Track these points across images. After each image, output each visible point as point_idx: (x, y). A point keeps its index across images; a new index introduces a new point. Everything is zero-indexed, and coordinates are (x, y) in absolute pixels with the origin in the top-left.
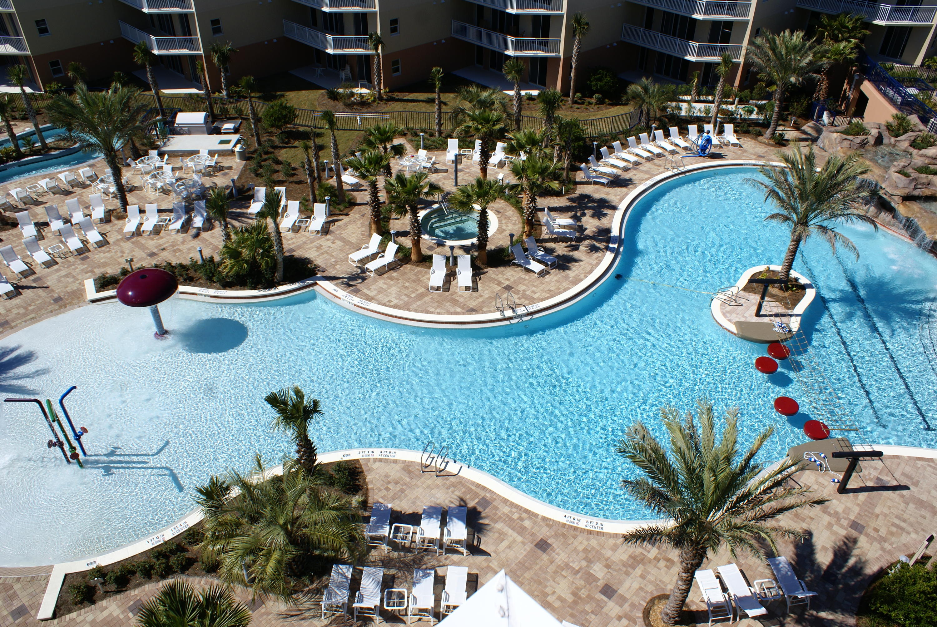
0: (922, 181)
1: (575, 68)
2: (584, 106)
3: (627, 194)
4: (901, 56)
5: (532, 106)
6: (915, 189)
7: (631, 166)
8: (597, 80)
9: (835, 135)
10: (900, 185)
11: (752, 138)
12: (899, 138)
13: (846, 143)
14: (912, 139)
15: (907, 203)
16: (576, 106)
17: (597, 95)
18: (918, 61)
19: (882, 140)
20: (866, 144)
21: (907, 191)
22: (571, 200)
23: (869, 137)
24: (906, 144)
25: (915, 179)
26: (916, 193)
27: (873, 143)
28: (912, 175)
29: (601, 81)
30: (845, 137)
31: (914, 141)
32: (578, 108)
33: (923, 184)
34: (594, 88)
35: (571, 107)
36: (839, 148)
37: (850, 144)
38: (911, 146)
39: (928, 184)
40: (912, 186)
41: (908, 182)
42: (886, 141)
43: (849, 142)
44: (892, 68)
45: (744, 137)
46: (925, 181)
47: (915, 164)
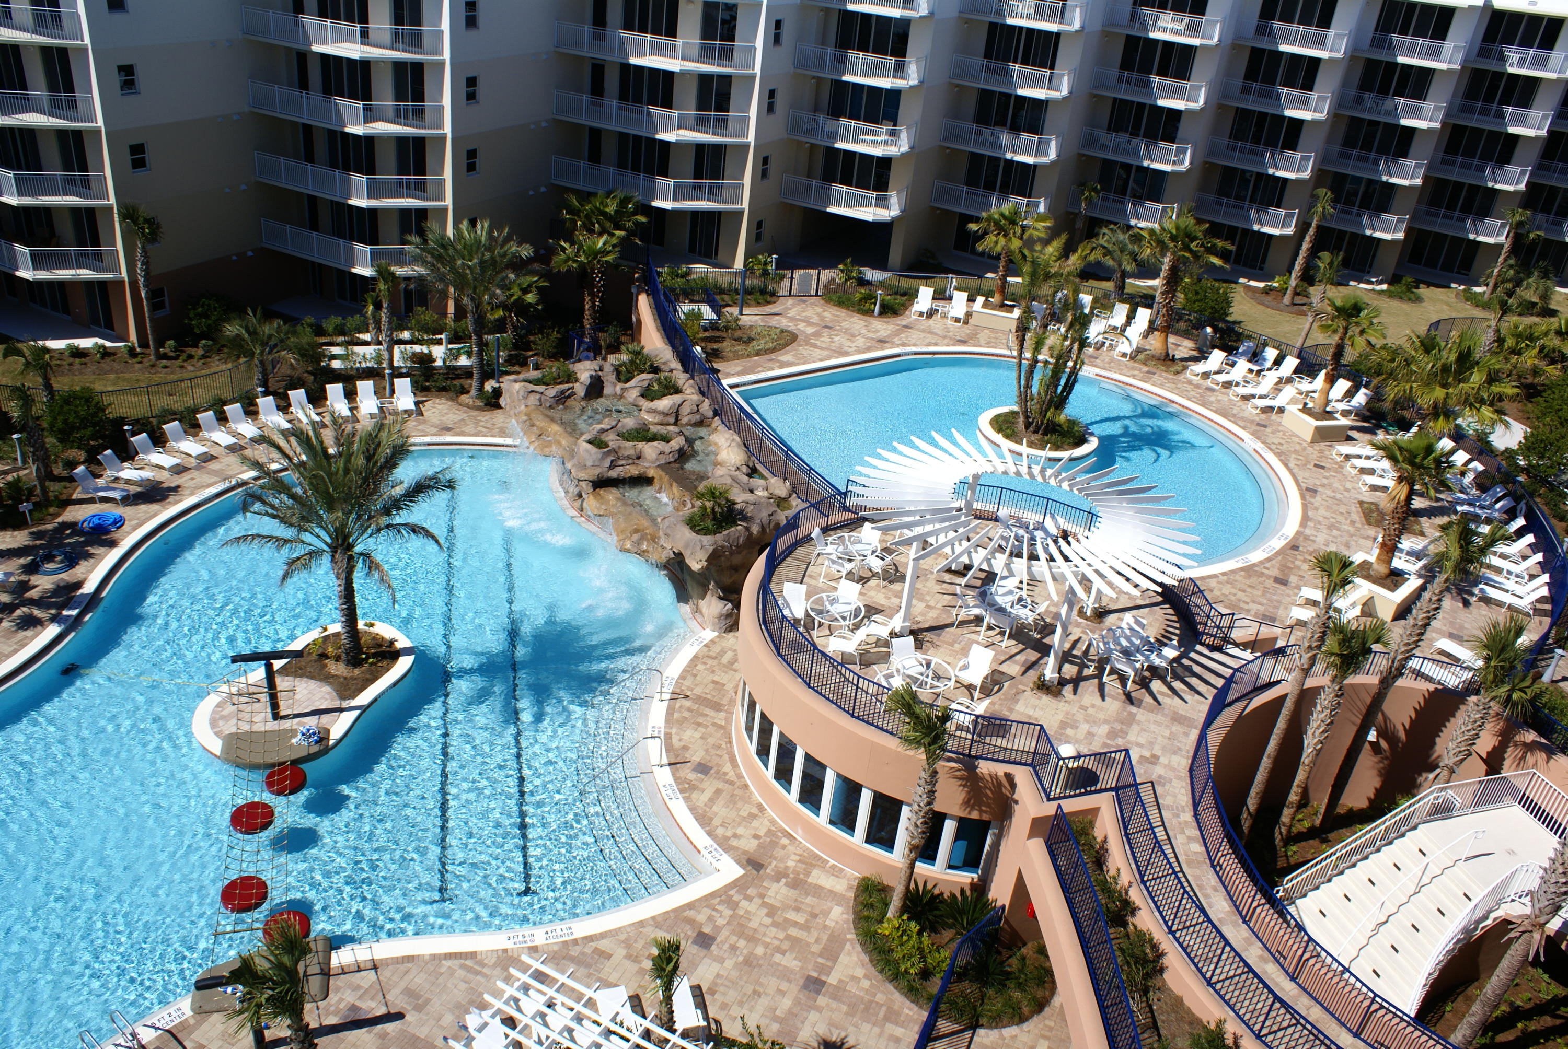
0: (627, 453)
1: (147, 298)
2: (178, 363)
3: (155, 515)
4: (716, 254)
5: (77, 366)
6: (612, 466)
7: (193, 462)
8: (200, 316)
9: (517, 386)
10: (589, 463)
11: (452, 400)
12: (628, 385)
13: (533, 399)
14: (645, 384)
15: (602, 491)
16: (164, 362)
17: (203, 342)
18: (739, 264)
19: (602, 388)
20: (569, 397)
21: (597, 471)
22: (37, 535)
23: (577, 385)
24: (633, 394)
25: (614, 451)
26: (613, 474)
27: (582, 394)
28: (611, 444)
29: (207, 317)
30: (532, 387)
31: (648, 388)
32: (166, 367)
33: (629, 457)
34: (197, 331)
35: (153, 366)
36: (523, 407)
37: (540, 400)
38: (642, 396)
39: (639, 458)
40: (607, 463)
41: (600, 456)
42: (608, 390)
43: (538, 396)
44: (689, 272)
45: (437, 397)
46: (631, 452)
47: (623, 426)
